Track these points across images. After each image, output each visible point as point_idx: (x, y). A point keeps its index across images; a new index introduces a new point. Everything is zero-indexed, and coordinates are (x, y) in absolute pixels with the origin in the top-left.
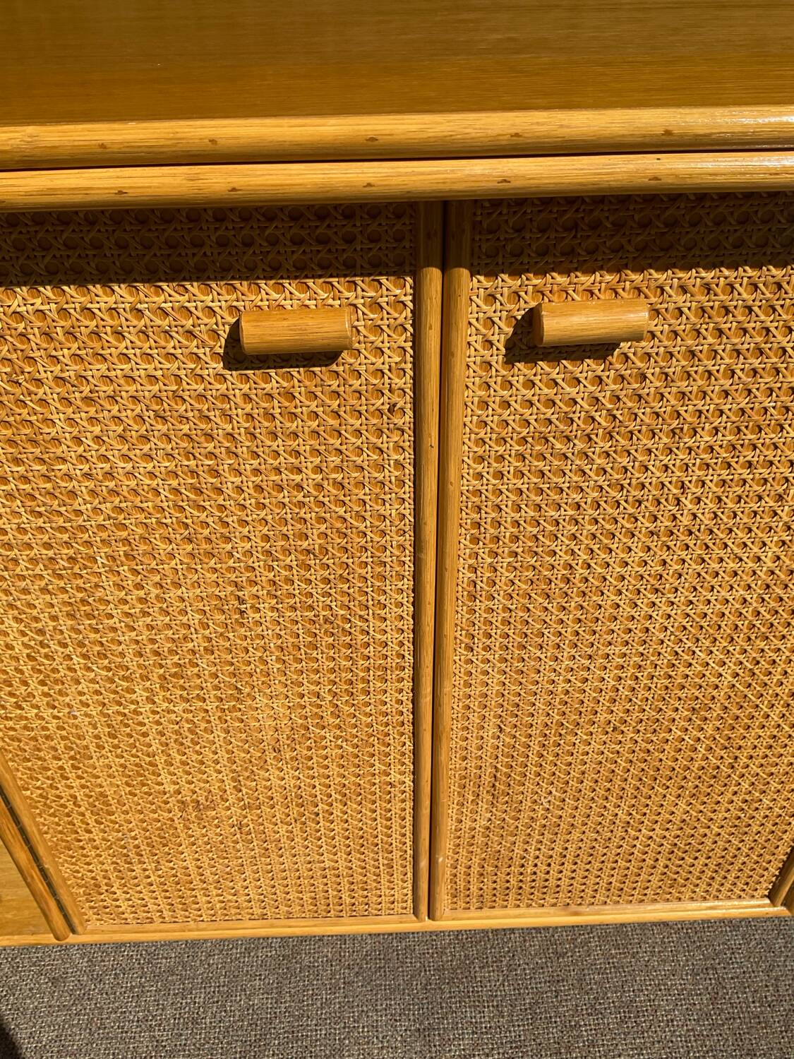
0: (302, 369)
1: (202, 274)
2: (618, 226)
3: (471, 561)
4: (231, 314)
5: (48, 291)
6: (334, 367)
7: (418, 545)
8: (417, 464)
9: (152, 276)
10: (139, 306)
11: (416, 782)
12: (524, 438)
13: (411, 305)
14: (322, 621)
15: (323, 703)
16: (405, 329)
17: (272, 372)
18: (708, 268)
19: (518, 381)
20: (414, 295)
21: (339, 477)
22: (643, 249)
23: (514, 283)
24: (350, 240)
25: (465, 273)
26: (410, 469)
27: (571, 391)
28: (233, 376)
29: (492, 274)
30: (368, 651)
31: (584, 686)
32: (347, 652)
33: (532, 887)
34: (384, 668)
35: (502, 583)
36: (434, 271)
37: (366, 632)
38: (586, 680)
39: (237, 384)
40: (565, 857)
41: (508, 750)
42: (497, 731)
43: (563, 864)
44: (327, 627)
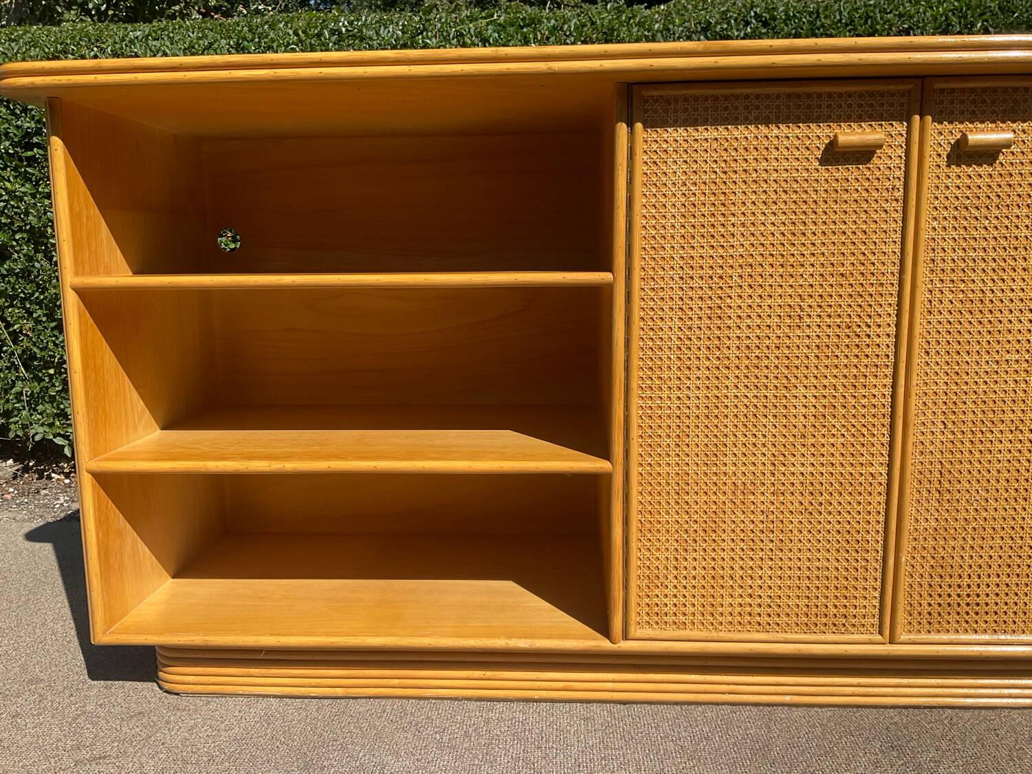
0: (854, 166)
1: (818, 120)
3: (930, 286)
4: (826, 140)
5: (752, 128)
6: (868, 165)
7: (902, 272)
8: (904, 220)
9: (797, 120)
10: (788, 135)
12: (956, 208)
13: (905, 135)
14: (844, 327)
15: (837, 394)
16: (902, 147)
17: (840, 167)
20: (907, 131)
23: (951, 127)
25: (930, 119)
27: (979, 181)
30: (868, 351)
31: (996, 388)
32: (856, 351)
33: (968, 604)
34: (877, 366)
35: (946, 302)
36: (917, 117)
37: (869, 336)
38: (996, 382)
39: (823, 173)
40: (990, 567)
41: (950, 445)
42: (943, 427)
43: (989, 576)
44: (847, 330)
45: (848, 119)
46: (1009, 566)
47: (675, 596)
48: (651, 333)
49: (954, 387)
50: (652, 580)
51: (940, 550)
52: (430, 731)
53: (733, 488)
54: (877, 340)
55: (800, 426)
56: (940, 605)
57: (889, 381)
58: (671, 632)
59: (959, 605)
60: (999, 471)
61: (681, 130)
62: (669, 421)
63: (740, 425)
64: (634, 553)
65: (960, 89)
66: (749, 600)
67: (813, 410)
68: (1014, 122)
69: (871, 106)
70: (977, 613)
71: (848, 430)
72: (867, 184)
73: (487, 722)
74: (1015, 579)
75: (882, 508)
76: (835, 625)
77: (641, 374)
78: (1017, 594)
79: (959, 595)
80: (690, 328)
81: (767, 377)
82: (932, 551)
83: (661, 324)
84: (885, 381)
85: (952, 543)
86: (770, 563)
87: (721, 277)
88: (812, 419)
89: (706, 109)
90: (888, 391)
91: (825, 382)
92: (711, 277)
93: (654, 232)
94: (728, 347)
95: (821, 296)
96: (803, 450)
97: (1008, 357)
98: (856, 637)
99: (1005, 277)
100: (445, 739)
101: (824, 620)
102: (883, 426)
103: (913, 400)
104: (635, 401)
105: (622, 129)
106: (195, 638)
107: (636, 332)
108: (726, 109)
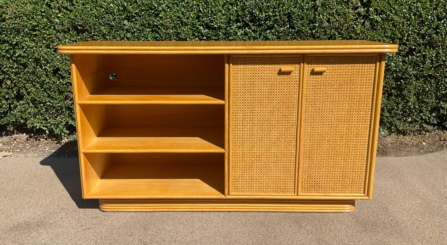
0: (286, 75)
1: (277, 64)
2: (322, 59)
3: (306, 106)
4: (279, 68)
5: (260, 65)
6: (290, 75)
7: (298, 102)
8: (299, 89)
9: (272, 64)
10: (270, 67)
11: (296, 153)
12: (313, 86)
15: (283, 133)
17: (283, 75)
18: (332, 64)
19: (312, 78)
20: (300, 67)
21: (289, 91)
22: (325, 62)
23: (311, 66)
24: (293, 60)
25: (305, 64)
26: (298, 90)
27: (318, 79)
28: (278, 76)
29: (308, 65)
30: (290, 122)
31: (323, 131)
32: (287, 122)
33: (317, 186)
34: (293, 125)
35: (310, 109)
36: (302, 64)
37: (290, 118)
38: (323, 130)
39: (278, 77)
40: (322, 176)
41: (312, 146)
42: (310, 141)
43: (322, 179)
44: (285, 117)
45: (285, 64)
46: (327, 176)
47: (242, 184)
48: (235, 117)
49: (312, 131)
50: (236, 179)
51: (310, 172)
52: (177, 220)
53: (256, 156)
54: (293, 119)
55: (273, 140)
56: (310, 186)
57: (296, 129)
58: (240, 193)
59: (315, 186)
60: (324, 152)
61: (242, 66)
62: (240, 139)
63: (258, 140)
64: (231, 173)
65: (313, 56)
66: (260, 185)
67: (277, 136)
68: (327, 64)
69: (290, 60)
70: (319, 188)
71: (285, 142)
72: (289, 80)
73: (192, 217)
74: (329, 179)
75: (294, 161)
76: (283, 191)
77: (232, 127)
78: (329, 183)
79: (315, 184)
80: (245, 115)
81: (265, 128)
82: (307, 172)
83: (238, 114)
84: (295, 129)
85: (313, 170)
86: (266, 175)
87: (253, 103)
88: (276, 139)
89: (249, 61)
90: (295, 132)
91: (279, 129)
92: (250, 103)
93: (235, 91)
94: (255, 120)
95: (278, 108)
96: (274, 147)
97: (326, 123)
98: (288, 194)
99: (325, 104)
100: (181, 222)
101: (280, 190)
102: (294, 140)
103: (302, 134)
104: (231, 134)
105: (227, 65)
106: (112, 196)
107: (231, 116)
108: (253, 60)
